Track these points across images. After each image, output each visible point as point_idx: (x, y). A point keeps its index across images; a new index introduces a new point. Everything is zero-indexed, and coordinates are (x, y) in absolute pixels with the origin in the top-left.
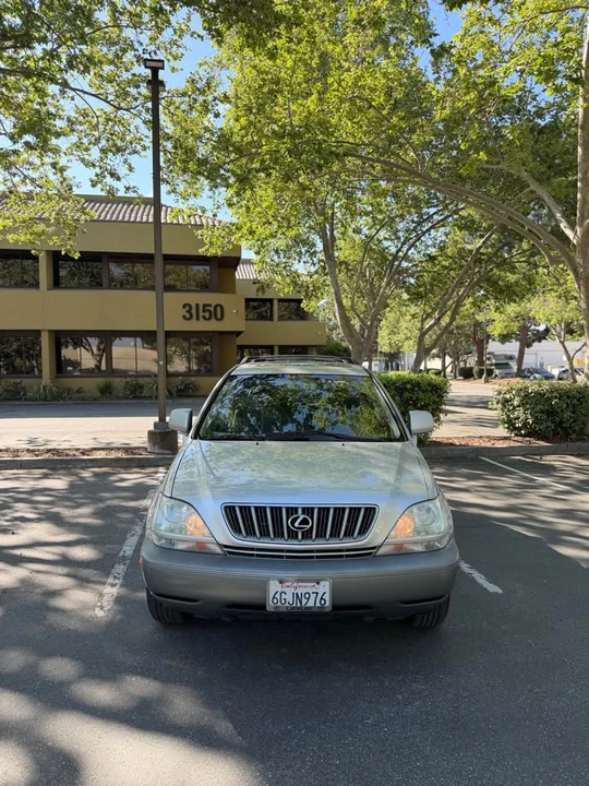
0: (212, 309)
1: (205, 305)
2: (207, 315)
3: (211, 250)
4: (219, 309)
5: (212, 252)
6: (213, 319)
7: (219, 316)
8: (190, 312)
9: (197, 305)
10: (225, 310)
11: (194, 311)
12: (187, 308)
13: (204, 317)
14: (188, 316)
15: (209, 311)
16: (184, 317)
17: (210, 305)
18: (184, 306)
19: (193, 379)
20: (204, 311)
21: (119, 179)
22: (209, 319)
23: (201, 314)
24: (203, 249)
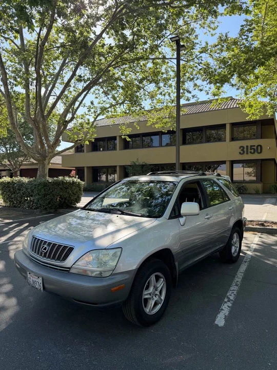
0: (255, 148)
1: (251, 146)
2: (252, 151)
3: (253, 117)
4: (259, 148)
5: (254, 118)
6: (256, 153)
7: (259, 151)
8: (243, 150)
9: (247, 146)
10: (263, 148)
11: (245, 150)
12: (242, 148)
13: (251, 152)
14: (242, 152)
15: (254, 149)
16: (240, 153)
17: (254, 146)
18: (241, 147)
19: (243, 184)
20: (251, 149)
21: (190, 92)
22: (254, 153)
23: (249, 151)
24: (248, 118)
